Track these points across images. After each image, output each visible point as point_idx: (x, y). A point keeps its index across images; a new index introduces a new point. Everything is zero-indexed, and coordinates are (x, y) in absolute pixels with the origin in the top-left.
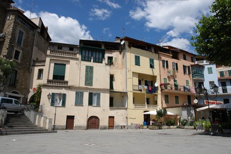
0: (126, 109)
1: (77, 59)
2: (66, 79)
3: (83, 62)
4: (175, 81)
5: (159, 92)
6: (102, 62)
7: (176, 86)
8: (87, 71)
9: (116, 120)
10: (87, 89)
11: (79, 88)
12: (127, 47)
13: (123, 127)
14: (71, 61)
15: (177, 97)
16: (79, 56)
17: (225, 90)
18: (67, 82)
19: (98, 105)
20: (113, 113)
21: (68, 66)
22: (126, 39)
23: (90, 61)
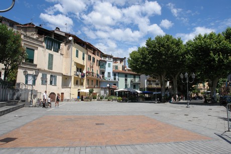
0: (70, 88)
1: (43, 47)
2: (35, 62)
3: (47, 50)
4: (93, 70)
5: (85, 77)
6: (58, 52)
7: (93, 73)
8: (49, 58)
9: (65, 95)
10: (50, 72)
11: (44, 71)
12: (73, 42)
13: (68, 100)
14: (39, 48)
15: (92, 81)
16: (44, 44)
17: (115, 79)
18: (36, 65)
19: (55, 85)
20: (63, 90)
21: (36, 52)
22: (74, 37)
23: (51, 50)
